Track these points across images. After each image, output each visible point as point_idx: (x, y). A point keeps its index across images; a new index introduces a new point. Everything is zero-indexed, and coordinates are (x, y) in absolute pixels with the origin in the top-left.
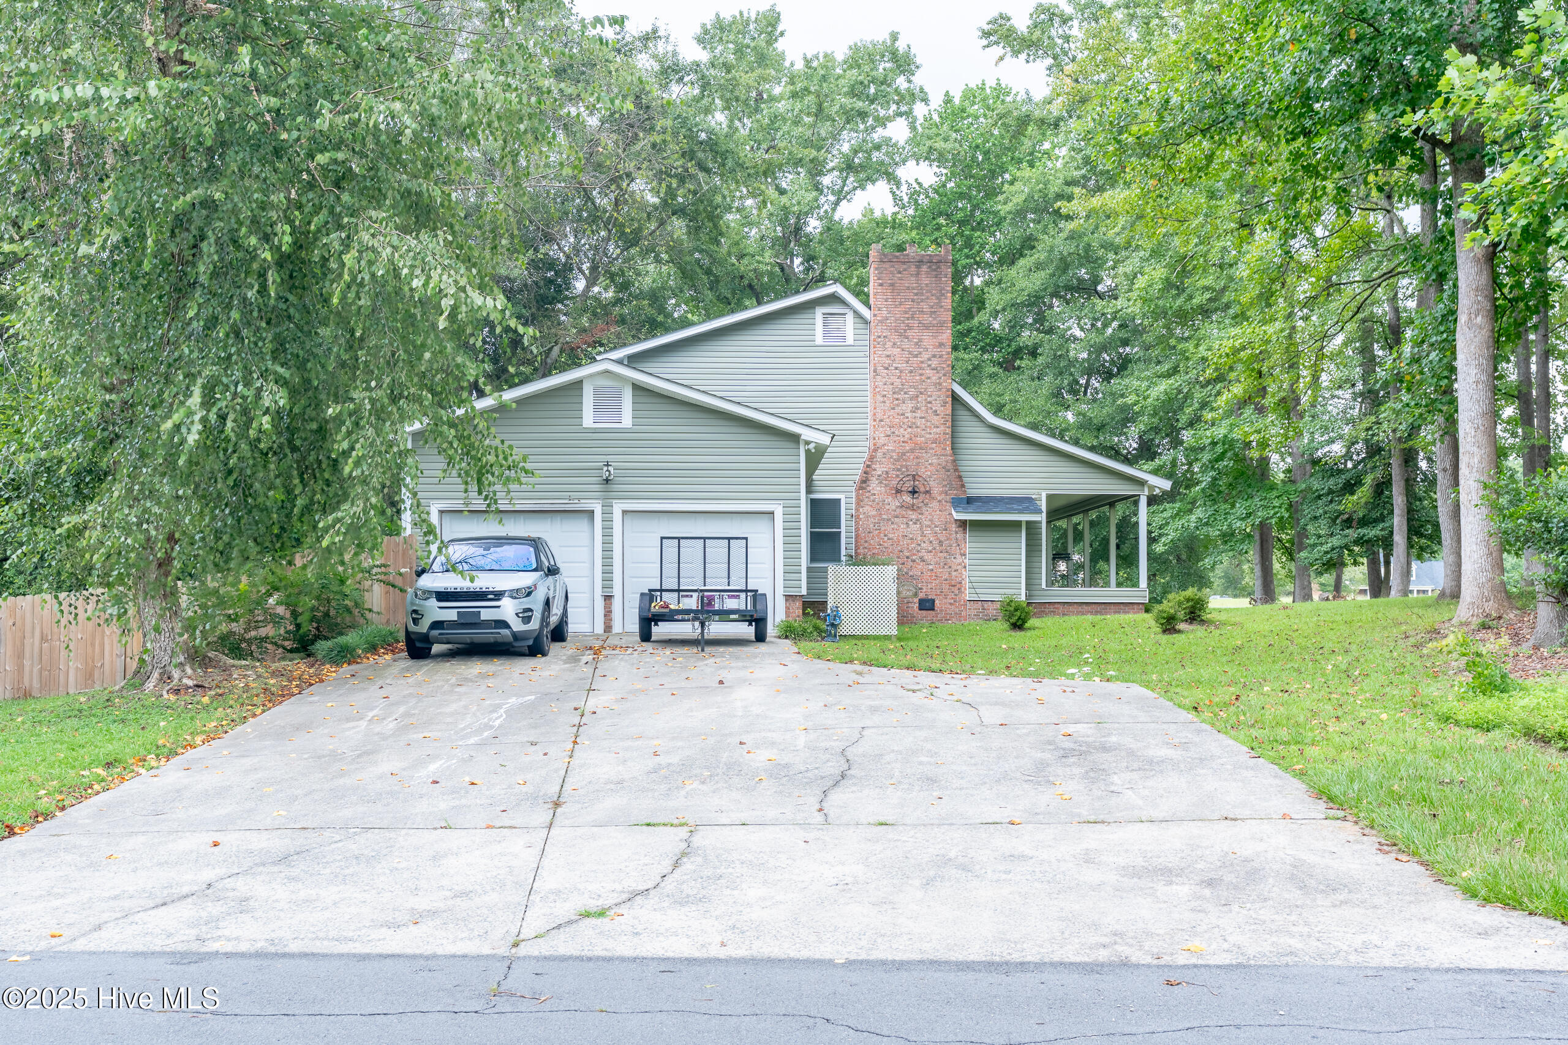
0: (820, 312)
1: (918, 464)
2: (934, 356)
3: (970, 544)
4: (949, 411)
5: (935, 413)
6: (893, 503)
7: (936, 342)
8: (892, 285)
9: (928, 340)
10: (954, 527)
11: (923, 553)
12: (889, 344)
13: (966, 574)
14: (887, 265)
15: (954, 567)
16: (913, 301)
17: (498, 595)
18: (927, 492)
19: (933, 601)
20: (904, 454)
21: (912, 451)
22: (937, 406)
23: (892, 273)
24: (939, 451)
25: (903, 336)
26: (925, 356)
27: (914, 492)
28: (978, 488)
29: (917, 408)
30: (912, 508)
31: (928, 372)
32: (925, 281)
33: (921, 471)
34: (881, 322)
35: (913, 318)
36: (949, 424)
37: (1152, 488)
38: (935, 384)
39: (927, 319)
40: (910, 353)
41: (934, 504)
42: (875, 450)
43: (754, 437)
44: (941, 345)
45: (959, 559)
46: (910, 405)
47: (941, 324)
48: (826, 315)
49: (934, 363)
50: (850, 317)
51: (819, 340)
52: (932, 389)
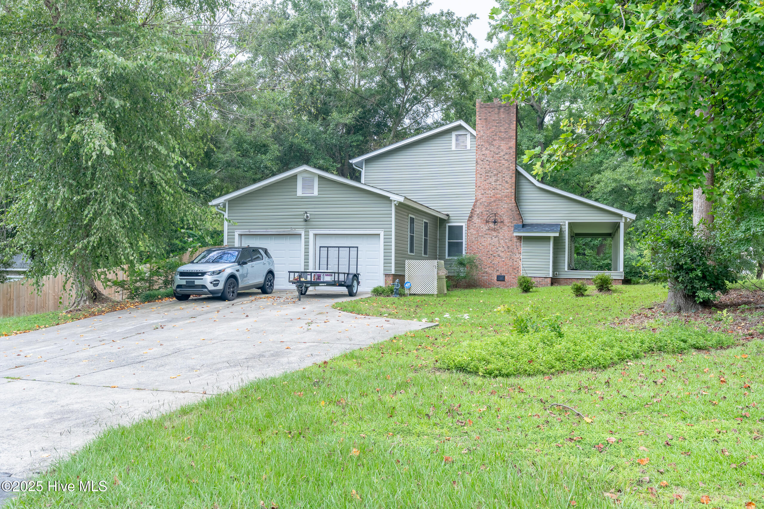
0: (454, 134)
1: (497, 208)
2: (506, 154)
3: (524, 248)
4: (514, 181)
5: (507, 182)
6: (485, 228)
7: (507, 146)
8: (486, 119)
9: (504, 146)
10: (515, 240)
11: (499, 253)
12: (484, 149)
13: (521, 263)
14: (484, 109)
15: (515, 260)
16: (496, 126)
17: (203, 274)
18: (502, 222)
19: (504, 277)
20: (490, 203)
21: (495, 201)
22: (508, 179)
23: (486, 113)
24: (508, 201)
25: (491, 144)
26: (502, 154)
27: (495, 222)
28: (529, 219)
29: (497, 180)
30: (494, 230)
31: (503, 162)
32: (502, 116)
33: (499, 211)
34: (480, 138)
35: (496, 135)
36: (514, 187)
37: (626, 218)
38: (507, 168)
39: (503, 135)
40: (494, 152)
41: (506, 228)
42: (476, 202)
43: (367, 199)
44: (510, 148)
45: (518, 256)
46: (494, 178)
47: (510, 138)
48: (457, 136)
49: (506, 157)
50: (469, 136)
51: (454, 148)
52: (505, 170)
